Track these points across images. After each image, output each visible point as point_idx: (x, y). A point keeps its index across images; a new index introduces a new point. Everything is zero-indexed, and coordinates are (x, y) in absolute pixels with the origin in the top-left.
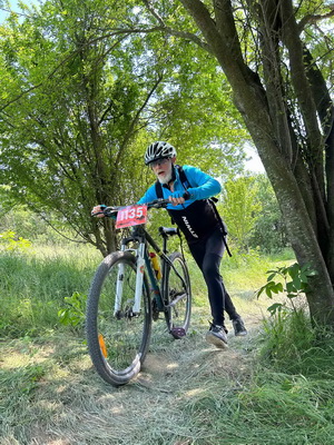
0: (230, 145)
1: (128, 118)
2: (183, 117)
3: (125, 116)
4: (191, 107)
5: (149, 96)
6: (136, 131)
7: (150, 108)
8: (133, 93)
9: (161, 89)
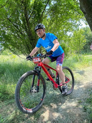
0: (75, 21)
1: (39, 15)
2: (58, 13)
3: (38, 14)
4: (61, 9)
5: (46, 6)
6: (42, 20)
7: (46, 11)
8: (40, 5)
9: (50, 3)
